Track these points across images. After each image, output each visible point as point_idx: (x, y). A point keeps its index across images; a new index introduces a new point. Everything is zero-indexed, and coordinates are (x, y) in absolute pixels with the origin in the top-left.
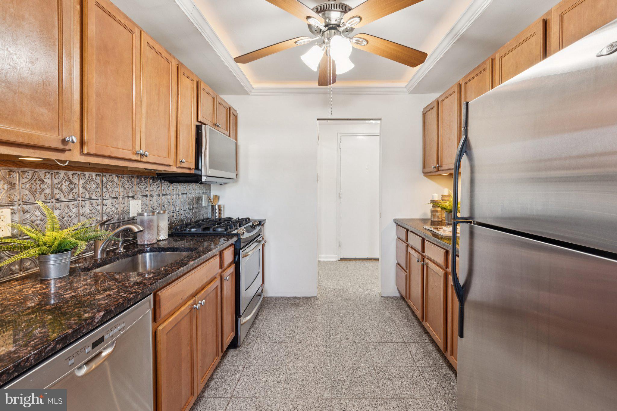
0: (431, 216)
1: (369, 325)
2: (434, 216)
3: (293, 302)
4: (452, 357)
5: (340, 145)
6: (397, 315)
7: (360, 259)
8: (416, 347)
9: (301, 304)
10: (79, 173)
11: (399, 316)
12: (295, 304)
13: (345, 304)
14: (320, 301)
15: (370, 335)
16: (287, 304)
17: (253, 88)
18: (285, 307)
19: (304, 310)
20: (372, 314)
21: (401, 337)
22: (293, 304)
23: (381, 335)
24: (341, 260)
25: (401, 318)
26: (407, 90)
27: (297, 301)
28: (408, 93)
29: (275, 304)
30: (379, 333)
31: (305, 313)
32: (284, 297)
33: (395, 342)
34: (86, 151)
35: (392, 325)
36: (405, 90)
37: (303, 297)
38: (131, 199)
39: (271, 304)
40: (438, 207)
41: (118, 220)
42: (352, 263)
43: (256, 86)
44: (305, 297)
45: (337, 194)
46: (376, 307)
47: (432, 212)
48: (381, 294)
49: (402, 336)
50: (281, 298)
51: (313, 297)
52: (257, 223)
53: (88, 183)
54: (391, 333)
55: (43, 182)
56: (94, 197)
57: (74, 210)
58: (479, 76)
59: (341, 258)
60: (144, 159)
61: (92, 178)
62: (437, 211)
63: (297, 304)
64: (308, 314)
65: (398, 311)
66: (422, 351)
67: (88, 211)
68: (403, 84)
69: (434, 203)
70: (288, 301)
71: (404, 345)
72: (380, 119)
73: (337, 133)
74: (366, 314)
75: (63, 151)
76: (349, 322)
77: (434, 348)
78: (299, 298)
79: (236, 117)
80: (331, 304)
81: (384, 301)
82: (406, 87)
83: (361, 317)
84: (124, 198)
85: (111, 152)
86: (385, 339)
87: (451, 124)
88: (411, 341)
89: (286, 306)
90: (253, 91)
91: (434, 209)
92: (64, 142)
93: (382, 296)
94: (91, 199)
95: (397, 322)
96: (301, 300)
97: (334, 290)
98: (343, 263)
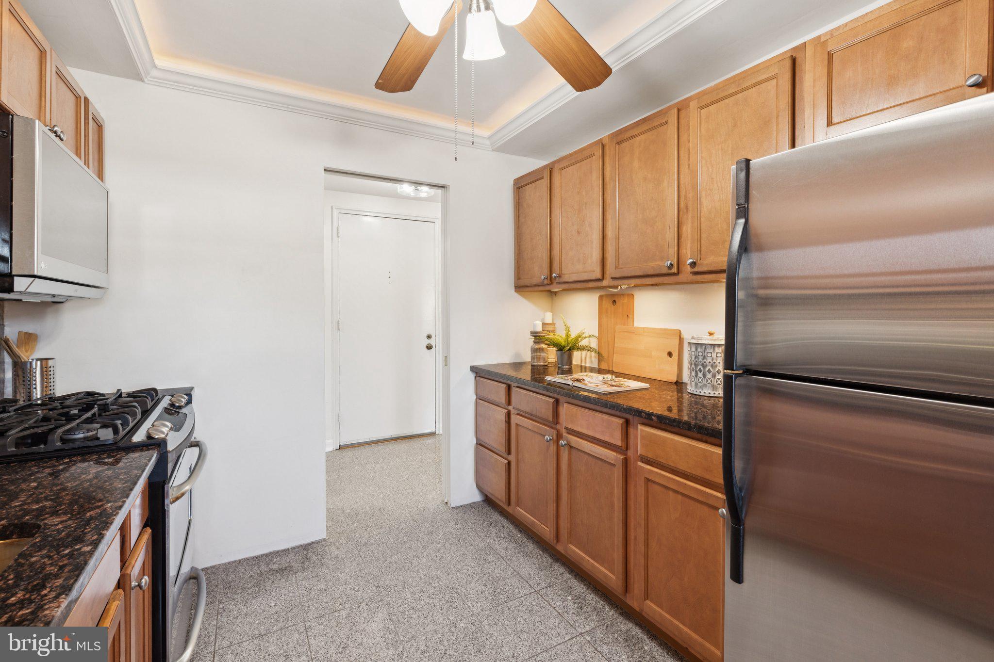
0: (533, 358)
1: (458, 574)
2: (539, 358)
3: (275, 567)
4: (648, 602)
5: (338, 230)
6: (496, 539)
7: (377, 442)
8: (557, 594)
9: (296, 565)
11: (499, 539)
12: (281, 570)
13: (392, 540)
14: (338, 548)
15: (472, 596)
16: (261, 574)
17: (155, 67)
18: (258, 585)
19: (309, 579)
20: (453, 548)
21: (525, 583)
22: (276, 572)
23: (491, 590)
24: (341, 448)
25: (505, 544)
26: (491, 145)
27: (284, 562)
28: (491, 150)
29: (228, 585)
30: (485, 585)
31: (314, 586)
32: (244, 560)
33: (522, 597)
35: (498, 563)
36: (488, 142)
37: (293, 548)
39: (216, 586)
40: (543, 342)
42: (365, 450)
43: (162, 62)
44: (299, 547)
45: (332, 323)
46: (453, 532)
47: (534, 351)
48: (449, 503)
49: (525, 578)
50: (239, 562)
51: (317, 542)
52: (183, 400)
54: (504, 579)
58: (650, 133)
59: (341, 444)
62: (542, 350)
63: (286, 568)
64: (324, 587)
65: (494, 531)
66: (569, 598)
68: (483, 132)
69: (537, 337)
70: (259, 566)
71: (538, 598)
72: (444, 187)
73: (332, 207)
74: (442, 551)
76: (418, 579)
77: (582, 586)
78: (286, 552)
79: (100, 127)
80: (364, 549)
81: (459, 515)
82: (489, 138)
83: (436, 562)
86: (501, 596)
87: (584, 208)
88: (543, 584)
89: (259, 581)
90: (154, 73)
91: (537, 347)
93: (453, 506)
95: (503, 553)
96: (292, 556)
97: (357, 515)
98: (349, 453)
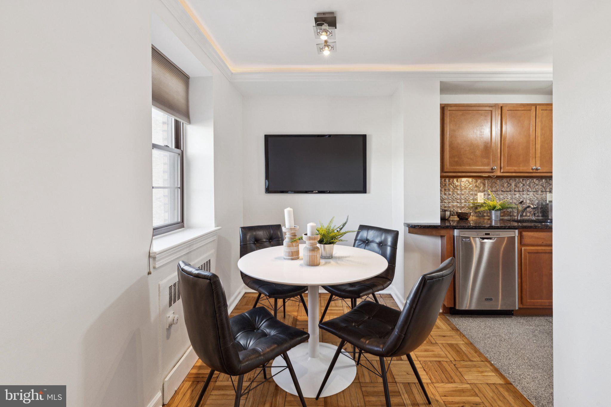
10: (513, 179)
34: (502, 171)
38: (548, 192)
41: (538, 203)
53: (518, 183)
55: (496, 183)
56: (521, 190)
57: (510, 196)
60: (539, 171)
61: (520, 181)
67: (518, 197)
75: (492, 172)
84: (542, 192)
85: (515, 170)
92: (492, 169)
94: (519, 191)
